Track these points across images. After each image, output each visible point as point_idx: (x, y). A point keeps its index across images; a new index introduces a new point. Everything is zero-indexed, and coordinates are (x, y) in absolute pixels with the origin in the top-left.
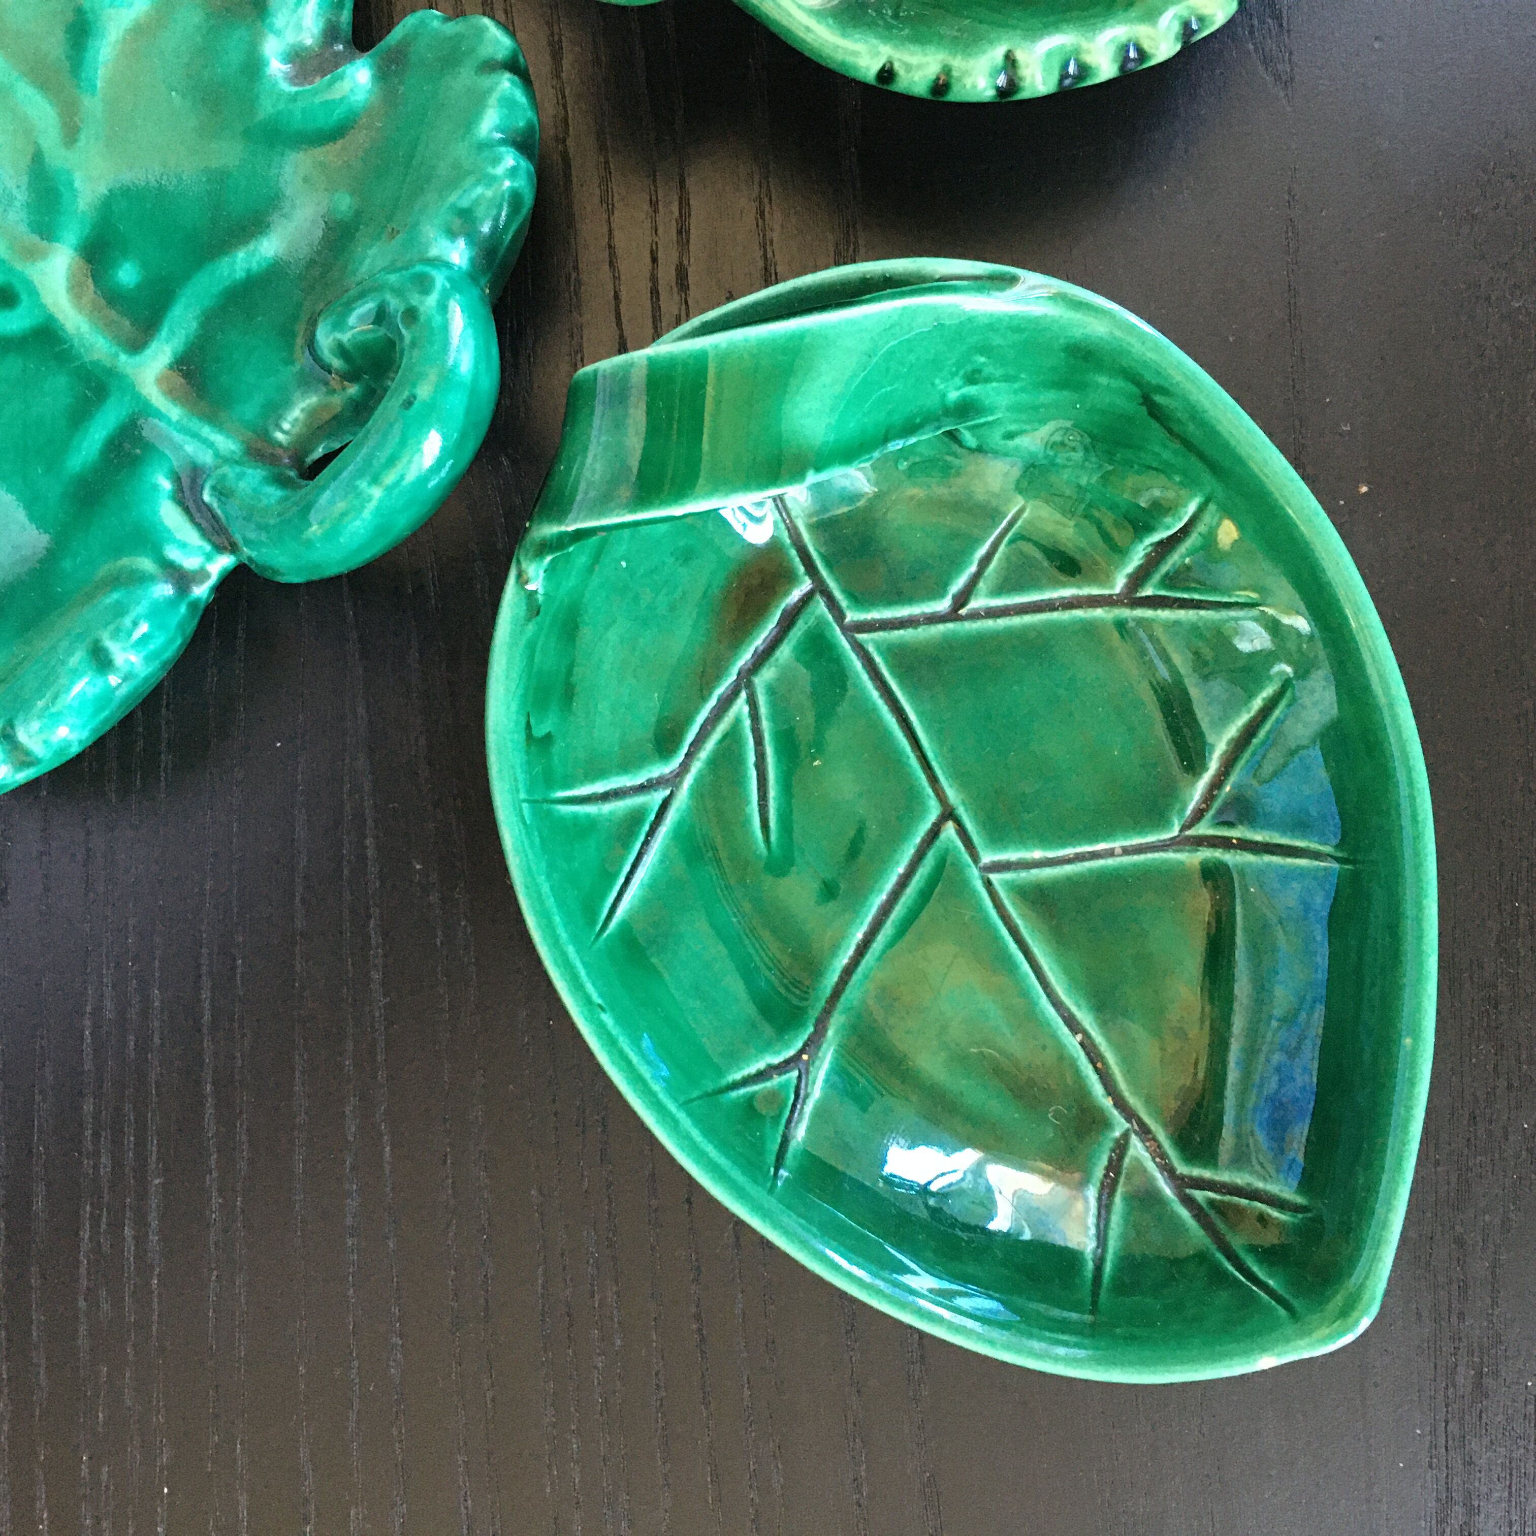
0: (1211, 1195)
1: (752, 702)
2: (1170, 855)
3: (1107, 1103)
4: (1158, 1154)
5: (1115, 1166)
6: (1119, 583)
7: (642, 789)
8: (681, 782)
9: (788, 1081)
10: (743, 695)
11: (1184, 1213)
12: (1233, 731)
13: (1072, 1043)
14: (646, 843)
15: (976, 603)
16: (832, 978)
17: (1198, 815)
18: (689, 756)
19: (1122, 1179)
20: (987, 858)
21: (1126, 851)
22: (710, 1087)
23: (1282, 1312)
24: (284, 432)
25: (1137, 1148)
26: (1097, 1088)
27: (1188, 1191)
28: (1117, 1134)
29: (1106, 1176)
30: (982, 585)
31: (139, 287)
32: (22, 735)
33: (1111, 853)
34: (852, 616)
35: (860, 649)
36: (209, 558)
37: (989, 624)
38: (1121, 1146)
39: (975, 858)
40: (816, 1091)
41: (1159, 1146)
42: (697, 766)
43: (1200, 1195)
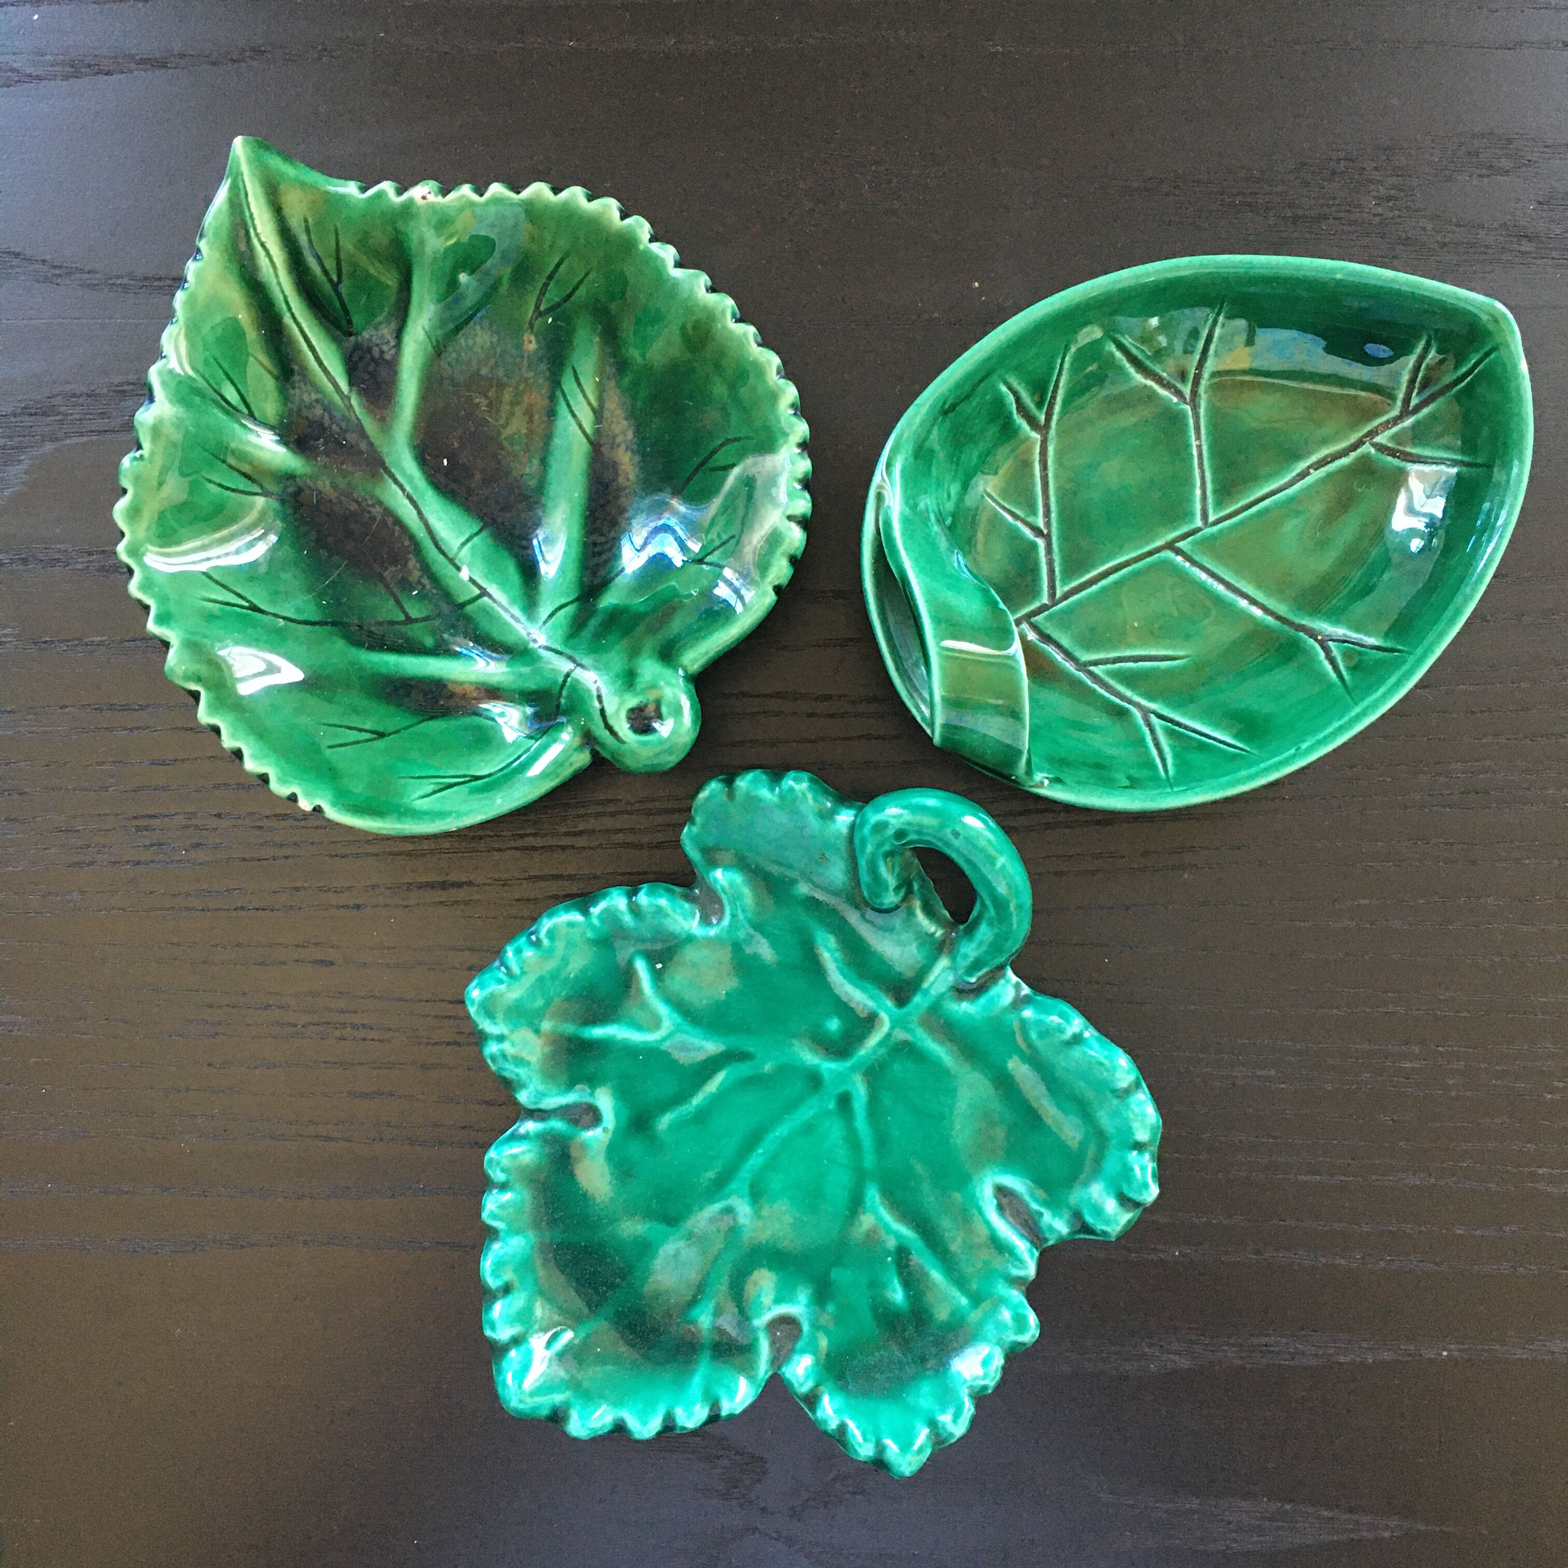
0: (1414, 395)
1: (1096, 663)
2: (1202, 411)
3: (1353, 455)
4: (1387, 425)
5: (1392, 453)
6: (1036, 436)
7: (1152, 731)
8: (1145, 707)
9: (1336, 646)
10: (1092, 668)
11: (1425, 411)
12: (1131, 370)
13: (1315, 475)
14: (1186, 728)
15: (1040, 522)
16: (1270, 620)
17: (1179, 393)
18: (1130, 701)
19: (1401, 448)
20: (1199, 523)
21: (1198, 438)
22: (1341, 690)
23: (1492, 356)
24: (936, 931)
25: (1382, 439)
26: (1344, 461)
27: (1410, 408)
28: (1373, 450)
29: (1398, 457)
30: (1030, 519)
31: (840, 1018)
32: (1123, 1085)
33: (1199, 447)
34: (1045, 600)
35: (1066, 596)
36: (1008, 981)
37: (1054, 516)
38: (1381, 448)
39: (1198, 530)
40: (1340, 631)
41: (1381, 424)
42: (1137, 699)
43: (1414, 401)
